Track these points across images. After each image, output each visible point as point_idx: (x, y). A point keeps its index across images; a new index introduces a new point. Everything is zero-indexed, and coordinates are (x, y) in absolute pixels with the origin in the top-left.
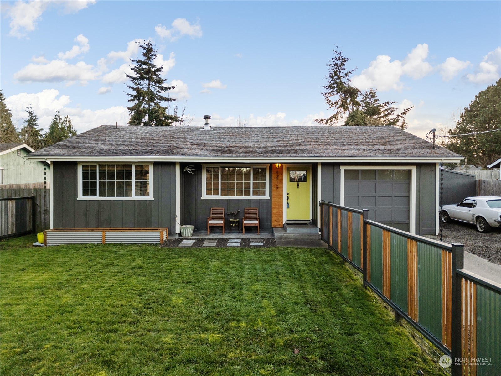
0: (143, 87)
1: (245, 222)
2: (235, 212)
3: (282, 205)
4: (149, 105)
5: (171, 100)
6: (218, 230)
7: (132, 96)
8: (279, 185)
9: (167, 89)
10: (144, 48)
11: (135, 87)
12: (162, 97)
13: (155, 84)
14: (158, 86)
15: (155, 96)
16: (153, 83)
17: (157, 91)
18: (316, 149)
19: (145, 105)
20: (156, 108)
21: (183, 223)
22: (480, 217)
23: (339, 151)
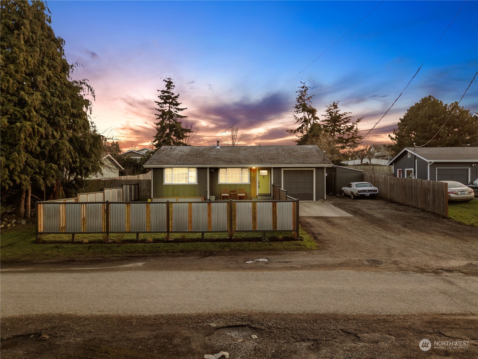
1: (239, 194)
2: (234, 190)
3: (256, 187)
5: (184, 117)
8: (255, 177)
10: (166, 81)
15: (174, 115)
16: (172, 106)
17: (175, 111)
18: (271, 161)
19: (166, 122)
20: (174, 123)
21: (210, 195)
22: (352, 192)
23: (281, 161)
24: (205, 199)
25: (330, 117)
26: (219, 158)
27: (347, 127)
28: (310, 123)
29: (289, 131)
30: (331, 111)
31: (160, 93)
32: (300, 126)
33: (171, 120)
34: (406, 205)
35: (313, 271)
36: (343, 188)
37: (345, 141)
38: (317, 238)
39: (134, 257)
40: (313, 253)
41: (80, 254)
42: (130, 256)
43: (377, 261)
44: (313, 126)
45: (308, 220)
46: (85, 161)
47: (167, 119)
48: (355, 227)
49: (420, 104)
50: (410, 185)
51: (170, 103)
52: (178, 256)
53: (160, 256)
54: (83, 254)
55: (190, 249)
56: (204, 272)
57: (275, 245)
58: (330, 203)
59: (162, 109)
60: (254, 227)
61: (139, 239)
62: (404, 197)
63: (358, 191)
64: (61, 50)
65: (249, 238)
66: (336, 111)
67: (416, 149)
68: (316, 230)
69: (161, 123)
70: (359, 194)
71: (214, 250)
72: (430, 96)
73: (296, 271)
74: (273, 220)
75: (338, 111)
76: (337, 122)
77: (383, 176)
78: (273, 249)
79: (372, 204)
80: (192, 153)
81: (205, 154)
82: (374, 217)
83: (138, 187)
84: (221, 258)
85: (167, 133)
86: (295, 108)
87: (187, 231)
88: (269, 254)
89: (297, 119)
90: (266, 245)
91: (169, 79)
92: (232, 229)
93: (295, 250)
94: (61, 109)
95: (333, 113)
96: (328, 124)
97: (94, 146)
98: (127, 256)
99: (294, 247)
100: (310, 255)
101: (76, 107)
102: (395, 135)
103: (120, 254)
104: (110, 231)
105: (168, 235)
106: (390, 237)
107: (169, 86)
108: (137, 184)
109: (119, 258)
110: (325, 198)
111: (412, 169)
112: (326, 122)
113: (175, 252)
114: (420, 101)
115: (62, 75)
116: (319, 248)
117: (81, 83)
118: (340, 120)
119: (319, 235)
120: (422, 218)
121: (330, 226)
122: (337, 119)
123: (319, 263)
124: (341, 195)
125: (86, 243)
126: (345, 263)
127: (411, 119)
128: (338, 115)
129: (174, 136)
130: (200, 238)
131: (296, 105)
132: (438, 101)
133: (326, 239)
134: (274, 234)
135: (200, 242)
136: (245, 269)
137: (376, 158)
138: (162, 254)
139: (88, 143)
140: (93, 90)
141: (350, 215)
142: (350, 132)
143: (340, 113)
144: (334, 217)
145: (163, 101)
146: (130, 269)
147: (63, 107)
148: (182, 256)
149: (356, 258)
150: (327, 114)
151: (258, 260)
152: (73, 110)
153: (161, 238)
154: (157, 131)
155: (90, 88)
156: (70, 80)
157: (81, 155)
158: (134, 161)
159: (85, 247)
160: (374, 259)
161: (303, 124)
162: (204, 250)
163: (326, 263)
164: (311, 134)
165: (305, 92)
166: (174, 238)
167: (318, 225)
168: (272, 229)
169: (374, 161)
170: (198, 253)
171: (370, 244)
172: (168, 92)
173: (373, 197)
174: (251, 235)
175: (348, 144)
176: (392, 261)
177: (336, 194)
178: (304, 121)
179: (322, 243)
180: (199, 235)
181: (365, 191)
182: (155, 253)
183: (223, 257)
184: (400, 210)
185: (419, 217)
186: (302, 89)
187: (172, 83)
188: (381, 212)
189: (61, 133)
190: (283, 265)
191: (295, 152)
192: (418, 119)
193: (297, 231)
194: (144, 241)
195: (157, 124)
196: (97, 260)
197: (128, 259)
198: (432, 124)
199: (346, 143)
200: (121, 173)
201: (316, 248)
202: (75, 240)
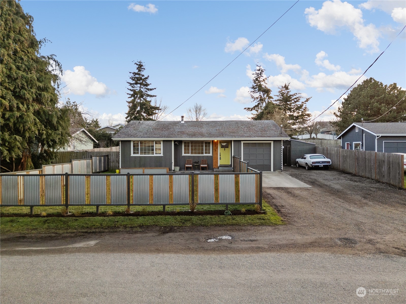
0: (136, 89)
1: (201, 165)
2: (197, 161)
3: (218, 158)
4: (141, 100)
5: (154, 96)
6: (189, 169)
7: (130, 94)
8: (216, 150)
9: (151, 90)
10: (137, 65)
11: (132, 89)
12: (148, 94)
13: (144, 86)
14: (146, 88)
15: (145, 95)
16: (143, 86)
17: (145, 91)
18: (231, 134)
19: (137, 100)
20: (145, 102)
21: (175, 166)
22: (306, 163)
23: (241, 135)
24: (170, 169)
25: (282, 97)
26: (183, 131)
27: (297, 106)
28: (265, 102)
29: (246, 109)
30: (283, 92)
31: (132, 75)
32: (257, 104)
33: (142, 99)
34: (359, 176)
35: (283, 254)
36: (297, 160)
37: (295, 118)
38: (280, 210)
39: (90, 233)
40: (279, 229)
41: (34, 229)
42: (86, 232)
43: (349, 240)
44: (268, 104)
45: (269, 191)
46: (52, 133)
47: (138, 98)
48: (316, 199)
49: (362, 85)
50: (364, 157)
51: (141, 84)
52: (136, 232)
53: (117, 232)
54: (36, 229)
55: (150, 223)
56: (161, 255)
57: (239, 219)
58: (286, 173)
59: (133, 89)
60: (217, 198)
61: (100, 211)
62: (357, 168)
63: (313, 163)
64: (30, 26)
65: (212, 211)
66: (287, 92)
67: (364, 124)
68: (279, 202)
69: (133, 102)
70: (314, 166)
71: (174, 225)
72: (371, 79)
73: (264, 254)
74: (236, 192)
75: (289, 92)
76: (288, 102)
77: (336, 149)
78: (237, 224)
79: (327, 175)
80: (158, 127)
81: (171, 128)
82: (331, 187)
83: (108, 159)
84: (181, 235)
85: (138, 110)
86: (252, 88)
87: (148, 203)
88: (232, 230)
89: (254, 98)
90: (229, 220)
91: (140, 62)
92: (194, 202)
93: (259, 225)
94: (27, 82)
95: (284, 93)
96: (280, 103)
97: (61, 120)
98: (82, 232)
99: (258, 221)
100: (276, 231)
101: (43, 81)
102: (340, 113)
103: (75, 229)
104: (69, 203)
105: (129, 208)
106: (354, 210)
107: (140, 68)
108: (107, 156)
109: (73, 234)
110: (282, 168)
111: (360, 142)
112: (278, 102)
113: (134, 227)
114: (362, 83)
115: (30, 50)
116: (284, 223)
117: (49, 58)
118: (290, 100)
119: (282, 208)
120: (380, 189)
121: (292, 198)
122: (288, 99)
123: (287, 242)
124: (295, 166)
125: (44, 217)
126: (315, 242)
127: (354, 99)
128: (289, 95)
129: (144, 113)
130: (162, 211)
131: (252, 86)
132: (379, 82)
133: (290, 212)
134: (236, 207)
135: (161, 215)
136: (207, 250)
137: (321, 133)
138: (120, 229)
139: (55, 116)
140: (60, 65)
141: (308, 185)
142: (300, 110)
143: (291, 93)
144: (293, 188)
145: (134, 82)
146: (79, 250)
147: (29, 81)
148: (141, 232)
149: (327, 236)
150: (279, 95)
151: (220, 237)
152: (38, 84)
153: (121, 211)
154: (129, 108)
155: (58, 63)
156: (39, 56)
157: (48, 128)
158: (108, 135)
159: (40, 221)
160: (346, 236)
161: (259, 102)
162: (164, 225)
163: (295, 242)
164: (266, 111)
165: (260, 74)
166: (135, 210)
167: (279, 197)
168: (234, 202)
169: (320, 136)
170: (158, 228)
171: (336, 218)
172: (139, 74)
173: (326, 168)
174: (213, 208)
175: (297, 121)
176: (367, 240)
177: (291, 165)
178: (260, 100)
179: (287, 217)
180: (160, 208)
181: (319, 162)
182: (113, 229)
183: (183, 233)
184: (356, 181)
185: (376, 188)
186: (257, 72)
187: (142, 66)
188: (338, 183)
189: (28, 106)
190: (249, 246)
191: (254, 126)
192: (361, 98)
193: (260, 204)
194: (104, 214)
195: (129, 103)
196: (50, 236)
197: (82, 235)
198: (374, 103)
199: (296, 120)
200: (96, 146)
201: (281, 223)
202: (33, 213)
